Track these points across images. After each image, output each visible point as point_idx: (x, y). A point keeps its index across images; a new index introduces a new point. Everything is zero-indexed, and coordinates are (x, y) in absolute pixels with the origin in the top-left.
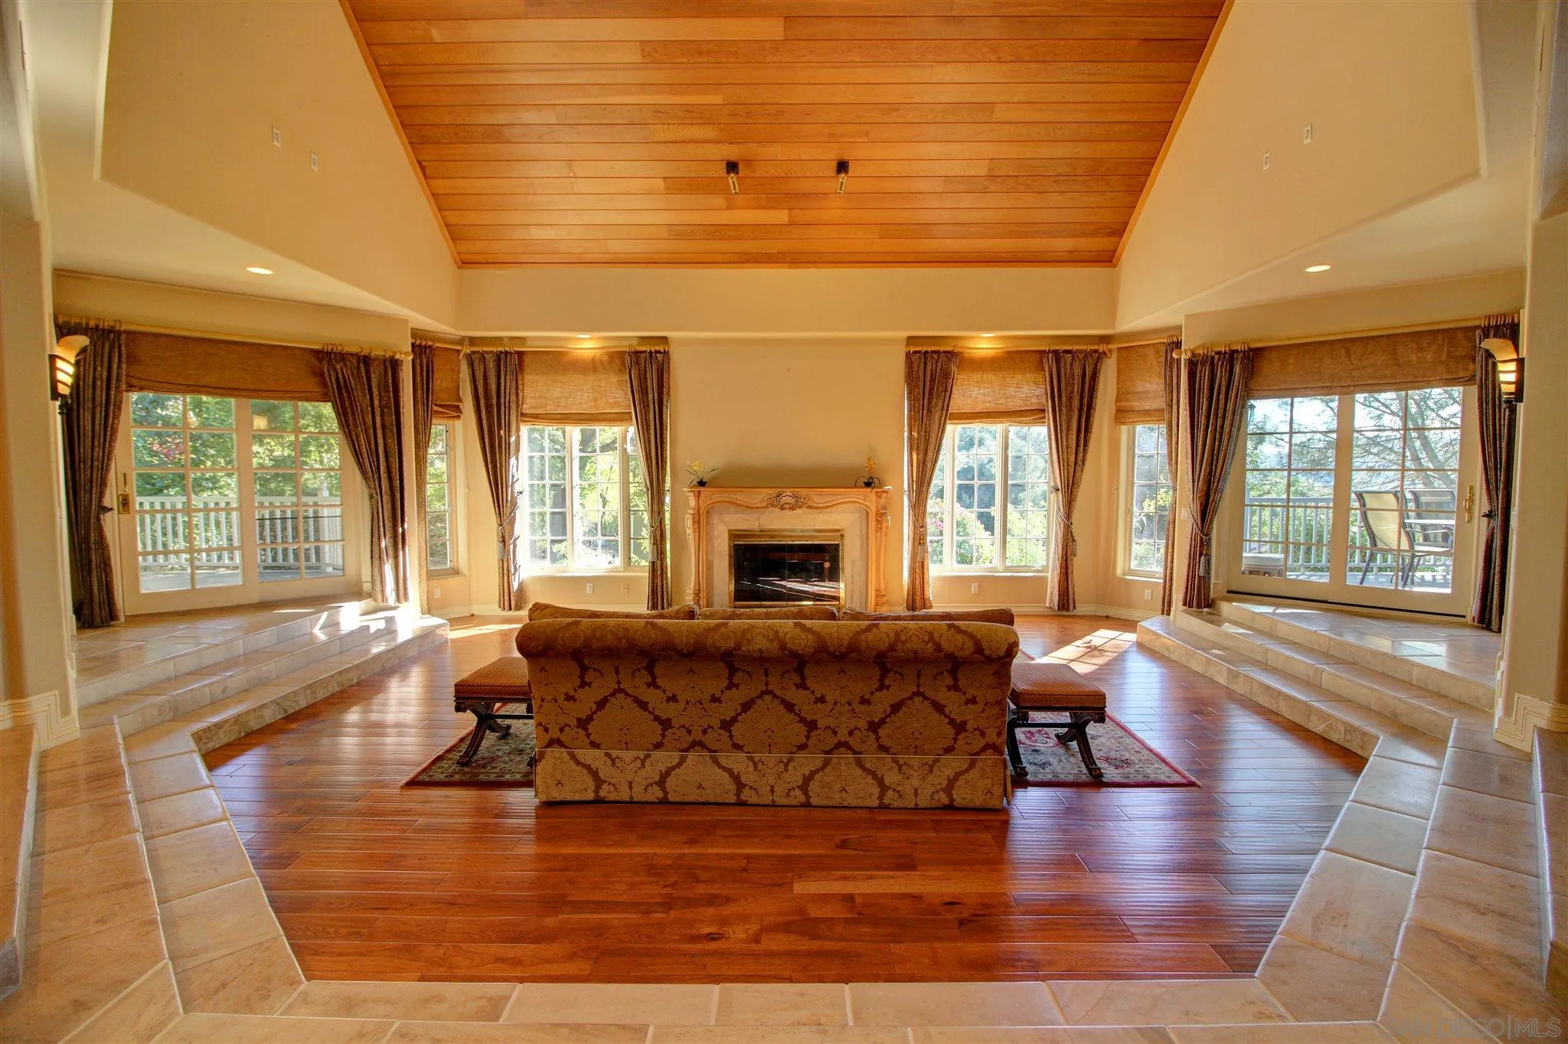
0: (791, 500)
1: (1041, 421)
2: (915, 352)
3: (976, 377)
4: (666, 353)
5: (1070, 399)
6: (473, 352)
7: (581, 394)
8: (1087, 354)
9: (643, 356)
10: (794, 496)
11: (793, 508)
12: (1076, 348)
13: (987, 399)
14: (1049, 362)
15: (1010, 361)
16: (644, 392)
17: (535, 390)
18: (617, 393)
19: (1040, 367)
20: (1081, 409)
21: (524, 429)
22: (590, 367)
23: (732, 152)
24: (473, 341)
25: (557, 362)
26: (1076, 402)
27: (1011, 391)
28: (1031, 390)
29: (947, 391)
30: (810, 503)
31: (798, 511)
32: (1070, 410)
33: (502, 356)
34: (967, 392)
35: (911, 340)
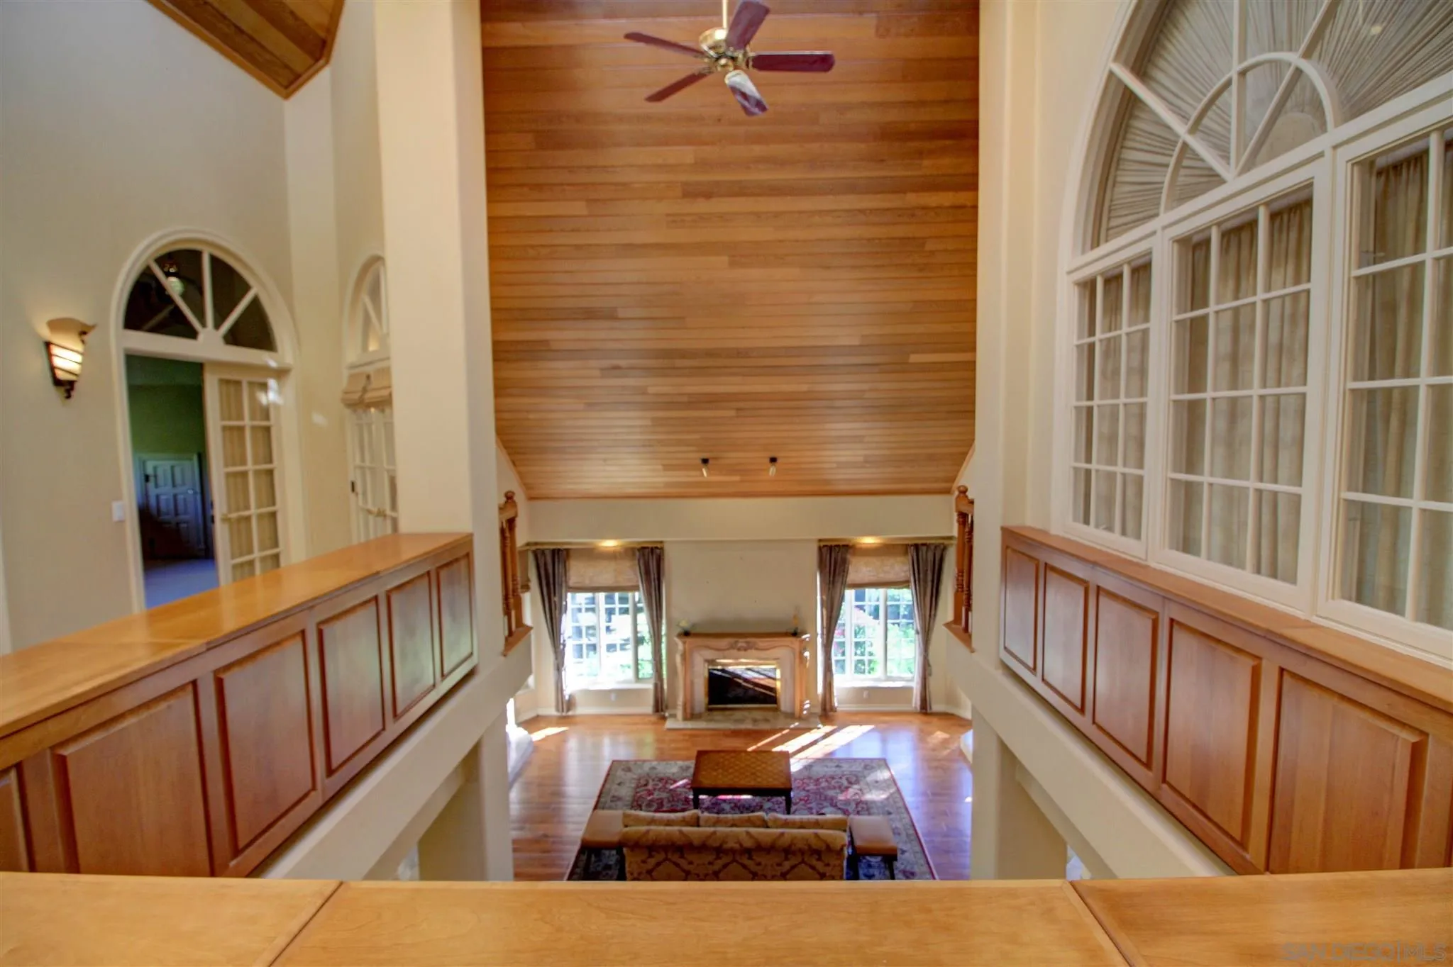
0: (744, 645)
1: (908, 587)
2: (824, 546)
3: (866, 559)
4: (662, 549)
5: (926, 574)
6: (537, 549)
7: (606, 575)
8: (936, 546)
9: (647, 551)
10: (747, 642)
11: (745, 650)
12: (928, 542)
13: (872, 574)
14: (912, 550)
15: (886, 550)
16: (647, 572)
17: (577, 571)
18: (630, 572)
19: (906, 553)
20: (933, 581)
21: (569, 595)
22: (612, 556)
23: (705, 456)
24: (536, 544)
25: (591, 554)
26: (929, 578)
27: (886, 568)
28: (900, 567)
29: (845, 572)
30: (757, 646)
31: (749, 651)
32: (925, 582)
33: (556, 552)
34: (858, 569)
35: (820, 540)
